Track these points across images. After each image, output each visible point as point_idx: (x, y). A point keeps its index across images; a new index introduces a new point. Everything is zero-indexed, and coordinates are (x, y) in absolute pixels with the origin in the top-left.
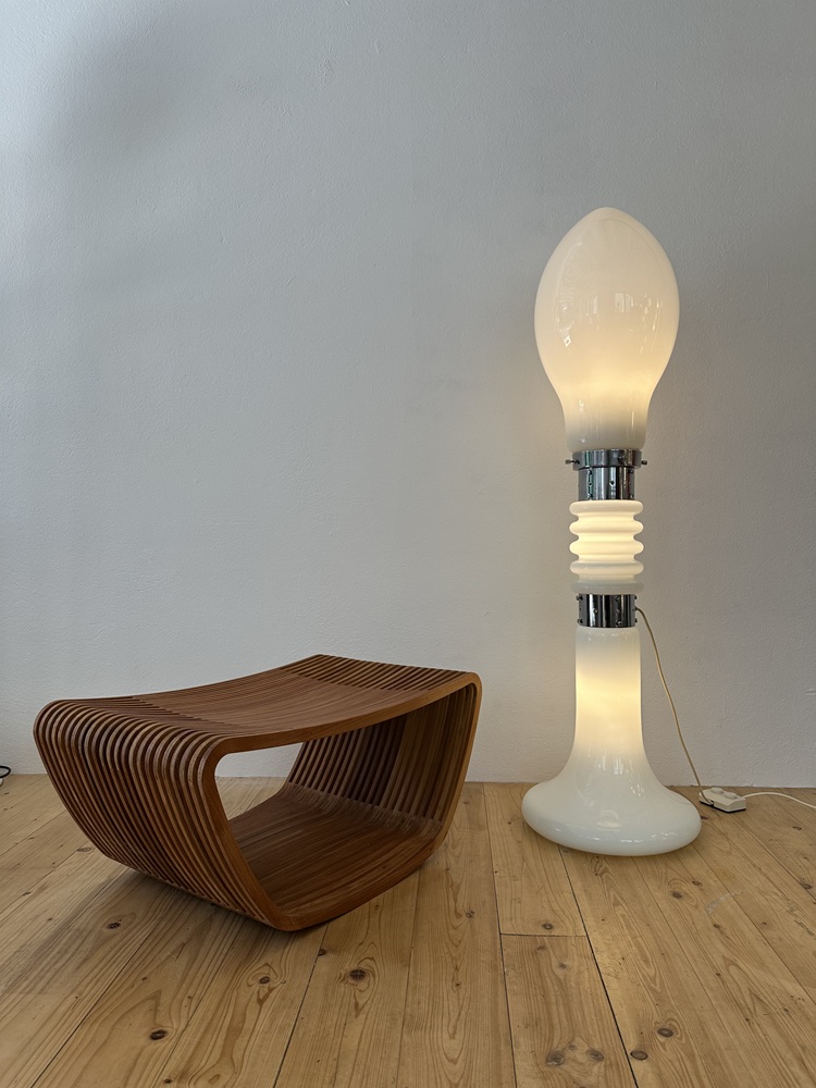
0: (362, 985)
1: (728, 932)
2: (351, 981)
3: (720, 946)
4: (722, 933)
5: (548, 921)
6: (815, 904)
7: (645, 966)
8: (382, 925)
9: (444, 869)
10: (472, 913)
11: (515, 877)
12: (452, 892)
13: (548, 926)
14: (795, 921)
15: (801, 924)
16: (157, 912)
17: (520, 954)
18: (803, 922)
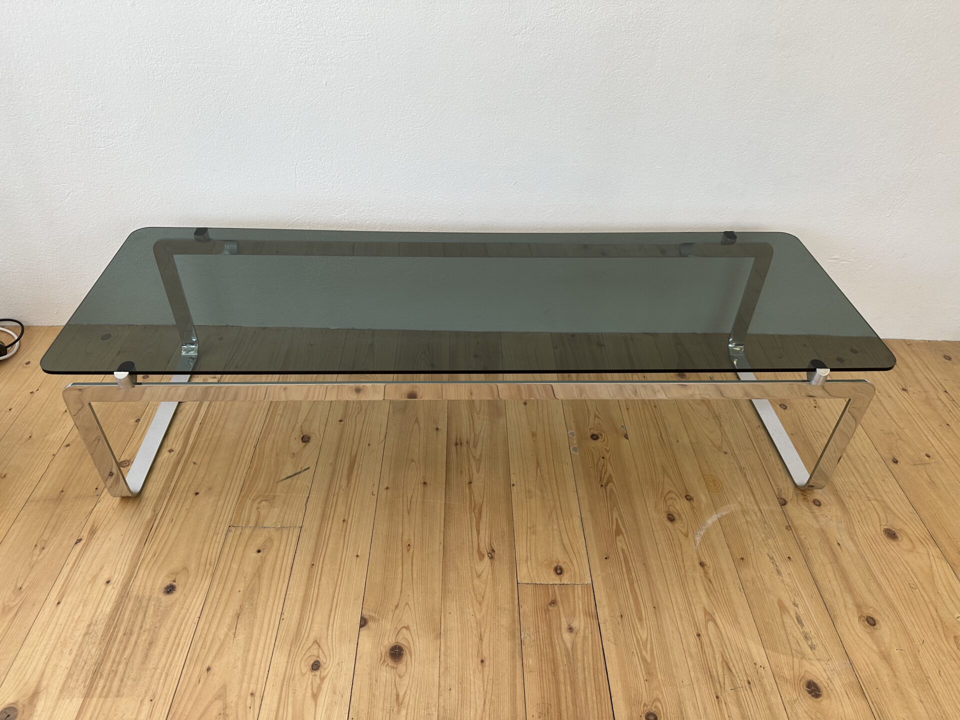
0: (401, 667)
1: (711, 572)
2: (391, 662)
3: (703, 593)
4: (706, 573)
5: (559, 561)
6: (787, 529)
7: (639, 626)
8: (415, 576)
9: (467, 483)
10: (493, 551)
11: (530, 492)
12: (475, 519)
13: (559, 571)
14: (768, 555)
15: (772, 558)
16: (208, 567)
17: (534, 613)
18: (774, 556)
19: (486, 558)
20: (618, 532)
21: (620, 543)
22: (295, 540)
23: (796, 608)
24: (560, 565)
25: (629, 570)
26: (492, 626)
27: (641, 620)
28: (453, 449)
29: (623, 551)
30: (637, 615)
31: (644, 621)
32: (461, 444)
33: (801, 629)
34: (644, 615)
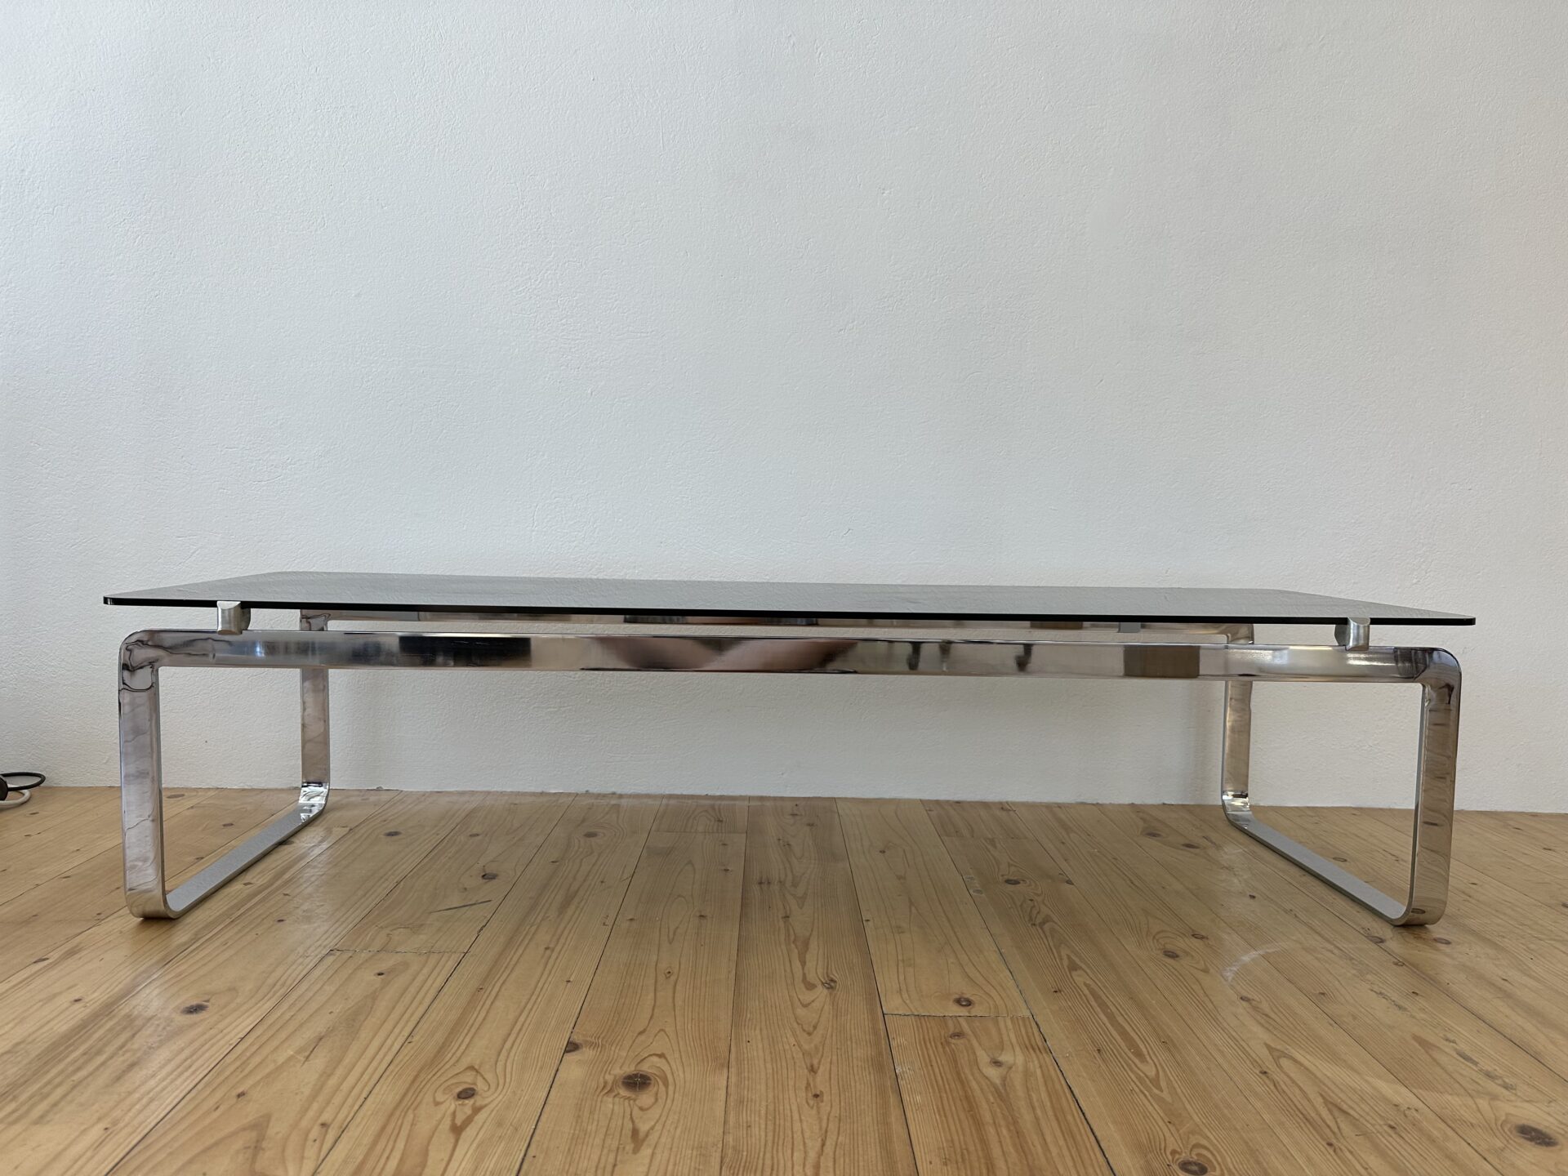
0: (645, 1098)
1: (1265, 1007)
2: (623, 1092)
3: (1257, 1029)
4: (1255, 1008)
5: (963, 993)
6: (1396, 964)
7: (1137, 1061)
8: (679, 1002)
9: (780, 916)
10: (832, 980)
11: (899, 927)
12: (796, 951)
13: (964, 1002)
14: (1372, 990)
15: (1381, 993)
16: (277, 987)
17: (921, 1045)
18: (1383, 991)
19: (820, 987)
20: (1073, 967)
21: (1079, 978)
22: (451, 964)
23: (1454, 1045)
24: (966, 996)
25: (1103, 1005)
26: (835, 1058)
27: (1139, 1054)
28: (756, 888)
29: (1085, 984)
30: (1130, 1050)
31: (1147, 1057)
32: (769, 883)
33: (1474, 1067)
34: (1144, 1050)
